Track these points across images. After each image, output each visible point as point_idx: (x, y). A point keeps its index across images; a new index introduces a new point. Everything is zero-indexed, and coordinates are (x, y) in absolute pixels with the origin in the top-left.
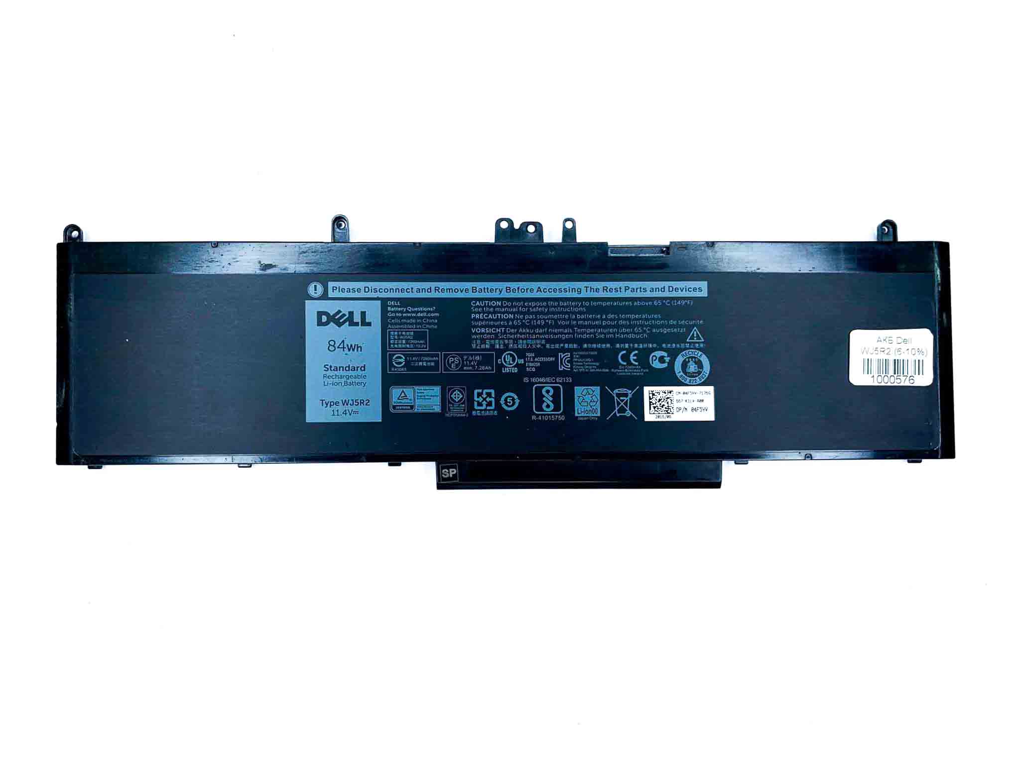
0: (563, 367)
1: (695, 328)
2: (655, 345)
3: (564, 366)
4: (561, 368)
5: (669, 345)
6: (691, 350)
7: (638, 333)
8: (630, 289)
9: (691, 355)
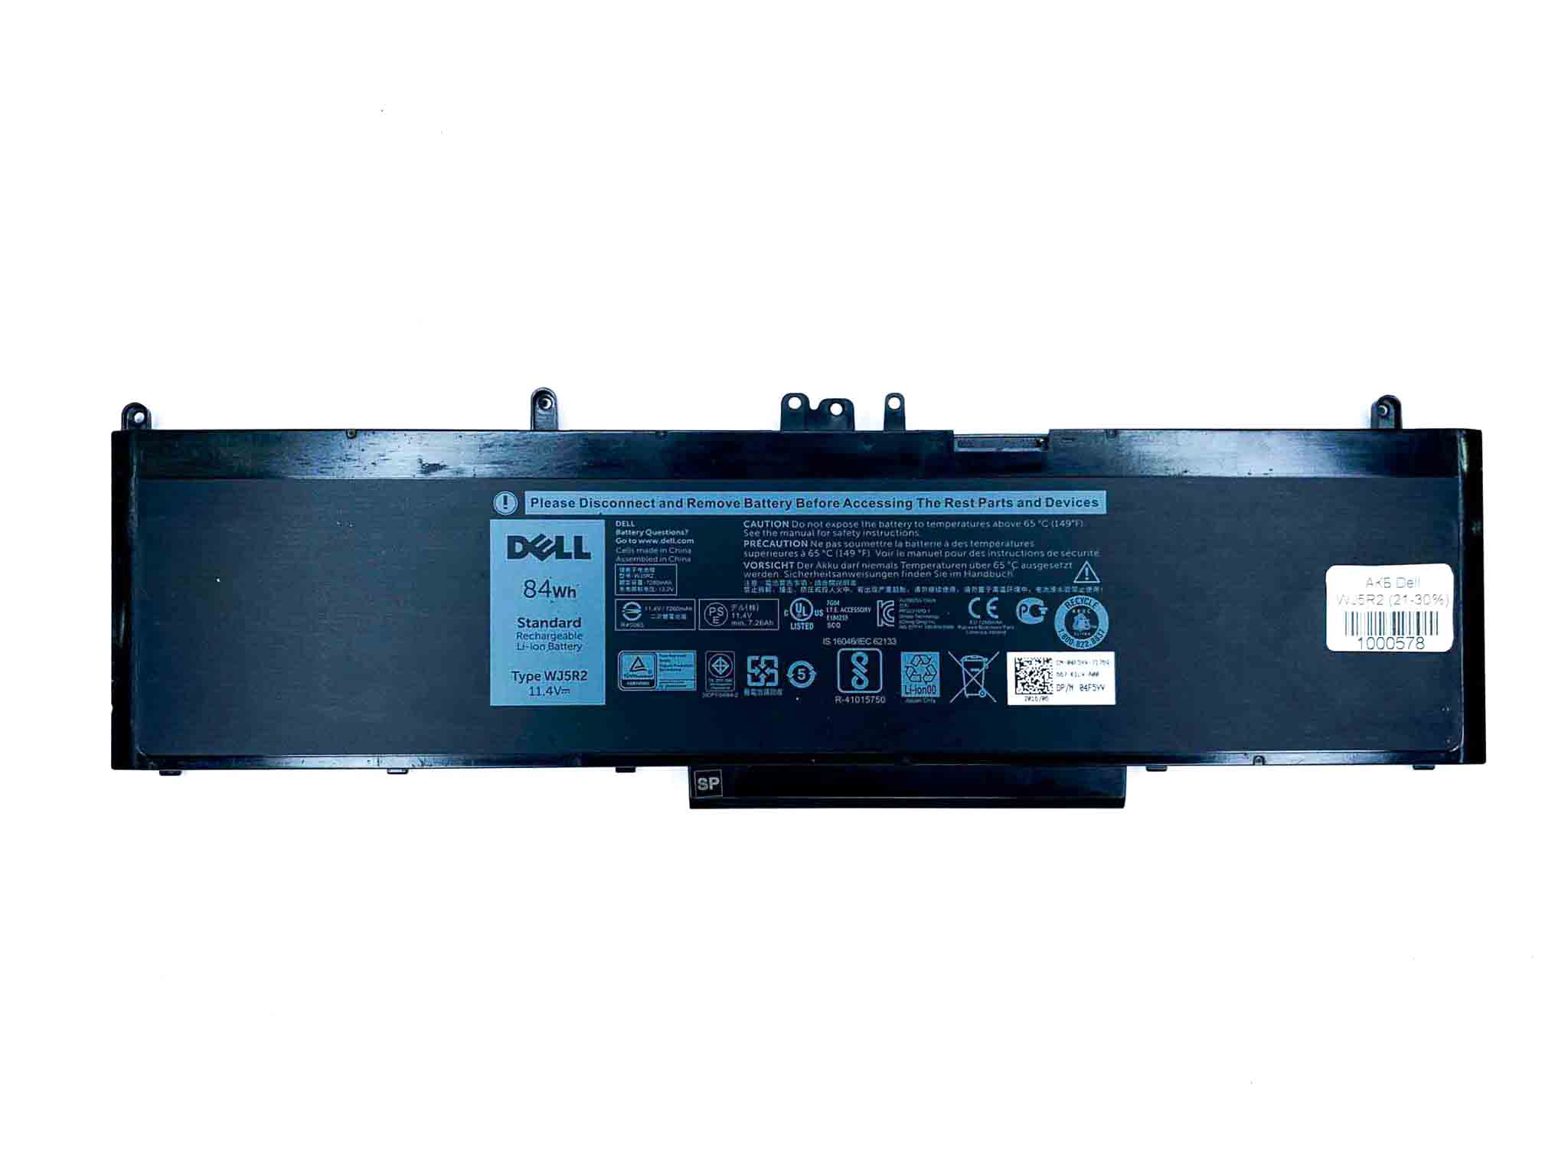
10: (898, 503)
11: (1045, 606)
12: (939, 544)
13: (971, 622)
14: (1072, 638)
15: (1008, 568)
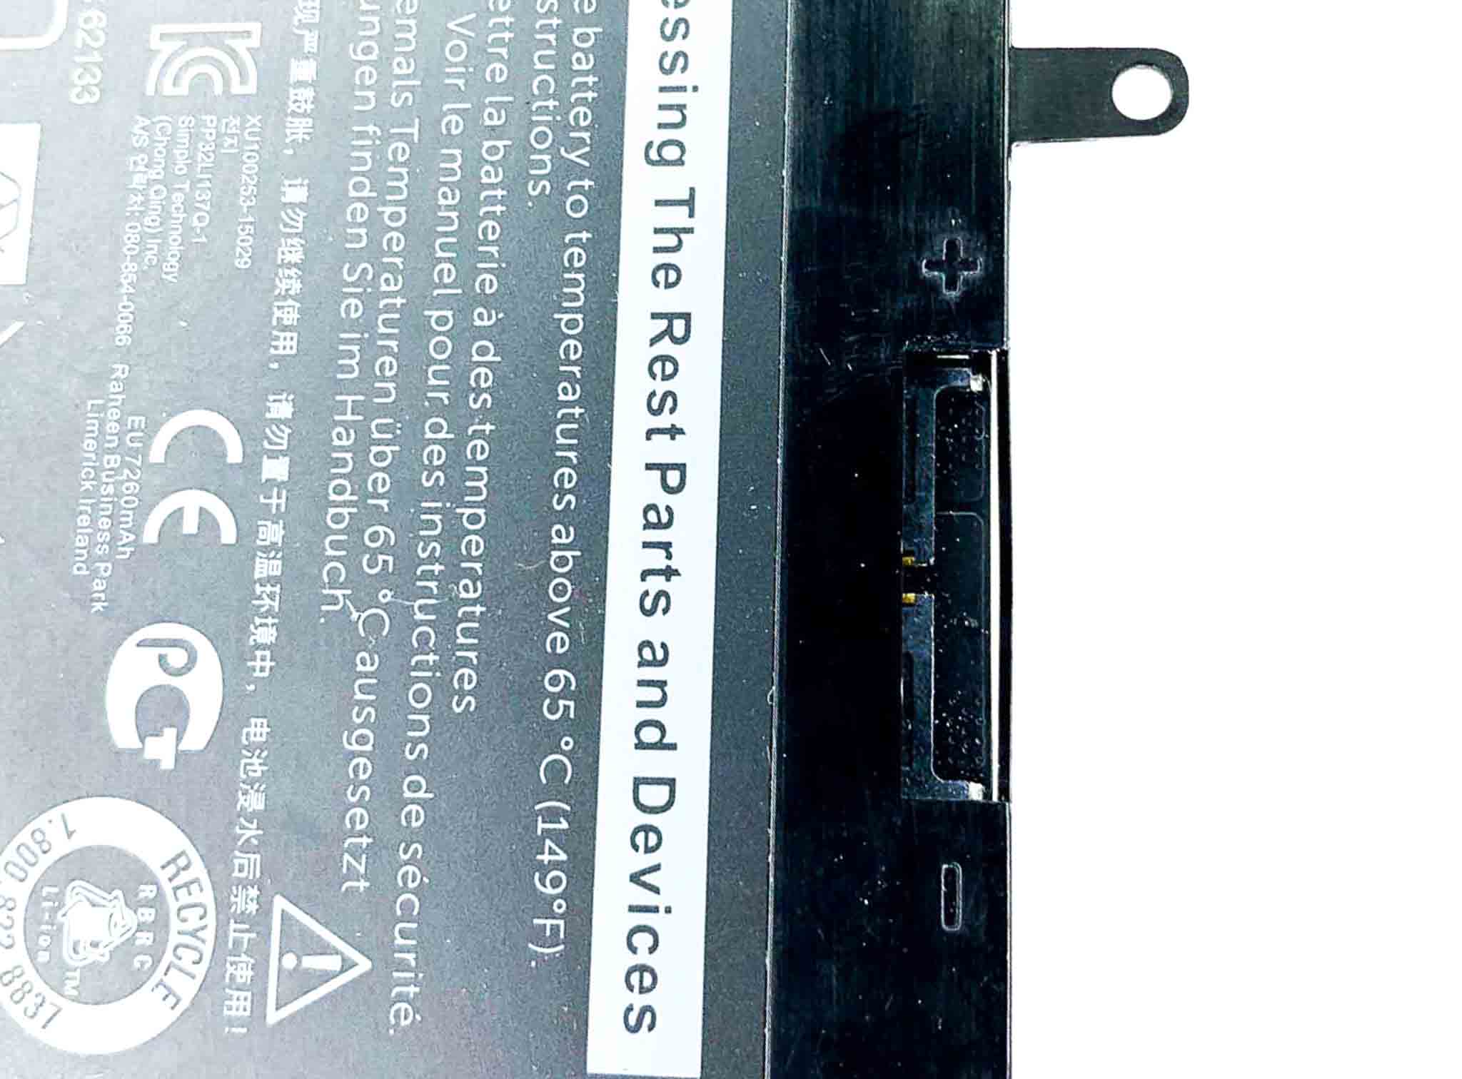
0: (168, 47)
1: (364, 965)
2: (262, 664)
3: (175, 55)
4: (163, 36)
5: (257, 769)
6: (211, 920)
7: (354, 548)
8: (663, 499)
9: (175, 925)
10: (681, 108)
11: (179, 756)
12: (488, 283)
13: (139, 420)
14: (35, 874)
15: (363, 593)
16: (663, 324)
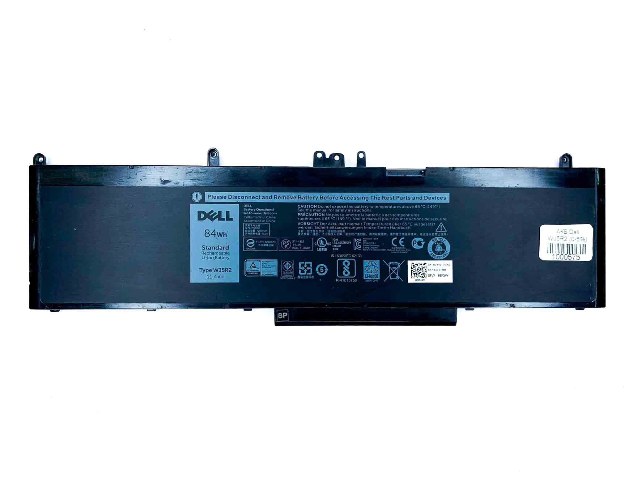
16: (384, 198)
